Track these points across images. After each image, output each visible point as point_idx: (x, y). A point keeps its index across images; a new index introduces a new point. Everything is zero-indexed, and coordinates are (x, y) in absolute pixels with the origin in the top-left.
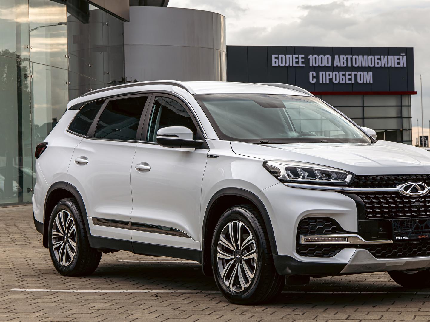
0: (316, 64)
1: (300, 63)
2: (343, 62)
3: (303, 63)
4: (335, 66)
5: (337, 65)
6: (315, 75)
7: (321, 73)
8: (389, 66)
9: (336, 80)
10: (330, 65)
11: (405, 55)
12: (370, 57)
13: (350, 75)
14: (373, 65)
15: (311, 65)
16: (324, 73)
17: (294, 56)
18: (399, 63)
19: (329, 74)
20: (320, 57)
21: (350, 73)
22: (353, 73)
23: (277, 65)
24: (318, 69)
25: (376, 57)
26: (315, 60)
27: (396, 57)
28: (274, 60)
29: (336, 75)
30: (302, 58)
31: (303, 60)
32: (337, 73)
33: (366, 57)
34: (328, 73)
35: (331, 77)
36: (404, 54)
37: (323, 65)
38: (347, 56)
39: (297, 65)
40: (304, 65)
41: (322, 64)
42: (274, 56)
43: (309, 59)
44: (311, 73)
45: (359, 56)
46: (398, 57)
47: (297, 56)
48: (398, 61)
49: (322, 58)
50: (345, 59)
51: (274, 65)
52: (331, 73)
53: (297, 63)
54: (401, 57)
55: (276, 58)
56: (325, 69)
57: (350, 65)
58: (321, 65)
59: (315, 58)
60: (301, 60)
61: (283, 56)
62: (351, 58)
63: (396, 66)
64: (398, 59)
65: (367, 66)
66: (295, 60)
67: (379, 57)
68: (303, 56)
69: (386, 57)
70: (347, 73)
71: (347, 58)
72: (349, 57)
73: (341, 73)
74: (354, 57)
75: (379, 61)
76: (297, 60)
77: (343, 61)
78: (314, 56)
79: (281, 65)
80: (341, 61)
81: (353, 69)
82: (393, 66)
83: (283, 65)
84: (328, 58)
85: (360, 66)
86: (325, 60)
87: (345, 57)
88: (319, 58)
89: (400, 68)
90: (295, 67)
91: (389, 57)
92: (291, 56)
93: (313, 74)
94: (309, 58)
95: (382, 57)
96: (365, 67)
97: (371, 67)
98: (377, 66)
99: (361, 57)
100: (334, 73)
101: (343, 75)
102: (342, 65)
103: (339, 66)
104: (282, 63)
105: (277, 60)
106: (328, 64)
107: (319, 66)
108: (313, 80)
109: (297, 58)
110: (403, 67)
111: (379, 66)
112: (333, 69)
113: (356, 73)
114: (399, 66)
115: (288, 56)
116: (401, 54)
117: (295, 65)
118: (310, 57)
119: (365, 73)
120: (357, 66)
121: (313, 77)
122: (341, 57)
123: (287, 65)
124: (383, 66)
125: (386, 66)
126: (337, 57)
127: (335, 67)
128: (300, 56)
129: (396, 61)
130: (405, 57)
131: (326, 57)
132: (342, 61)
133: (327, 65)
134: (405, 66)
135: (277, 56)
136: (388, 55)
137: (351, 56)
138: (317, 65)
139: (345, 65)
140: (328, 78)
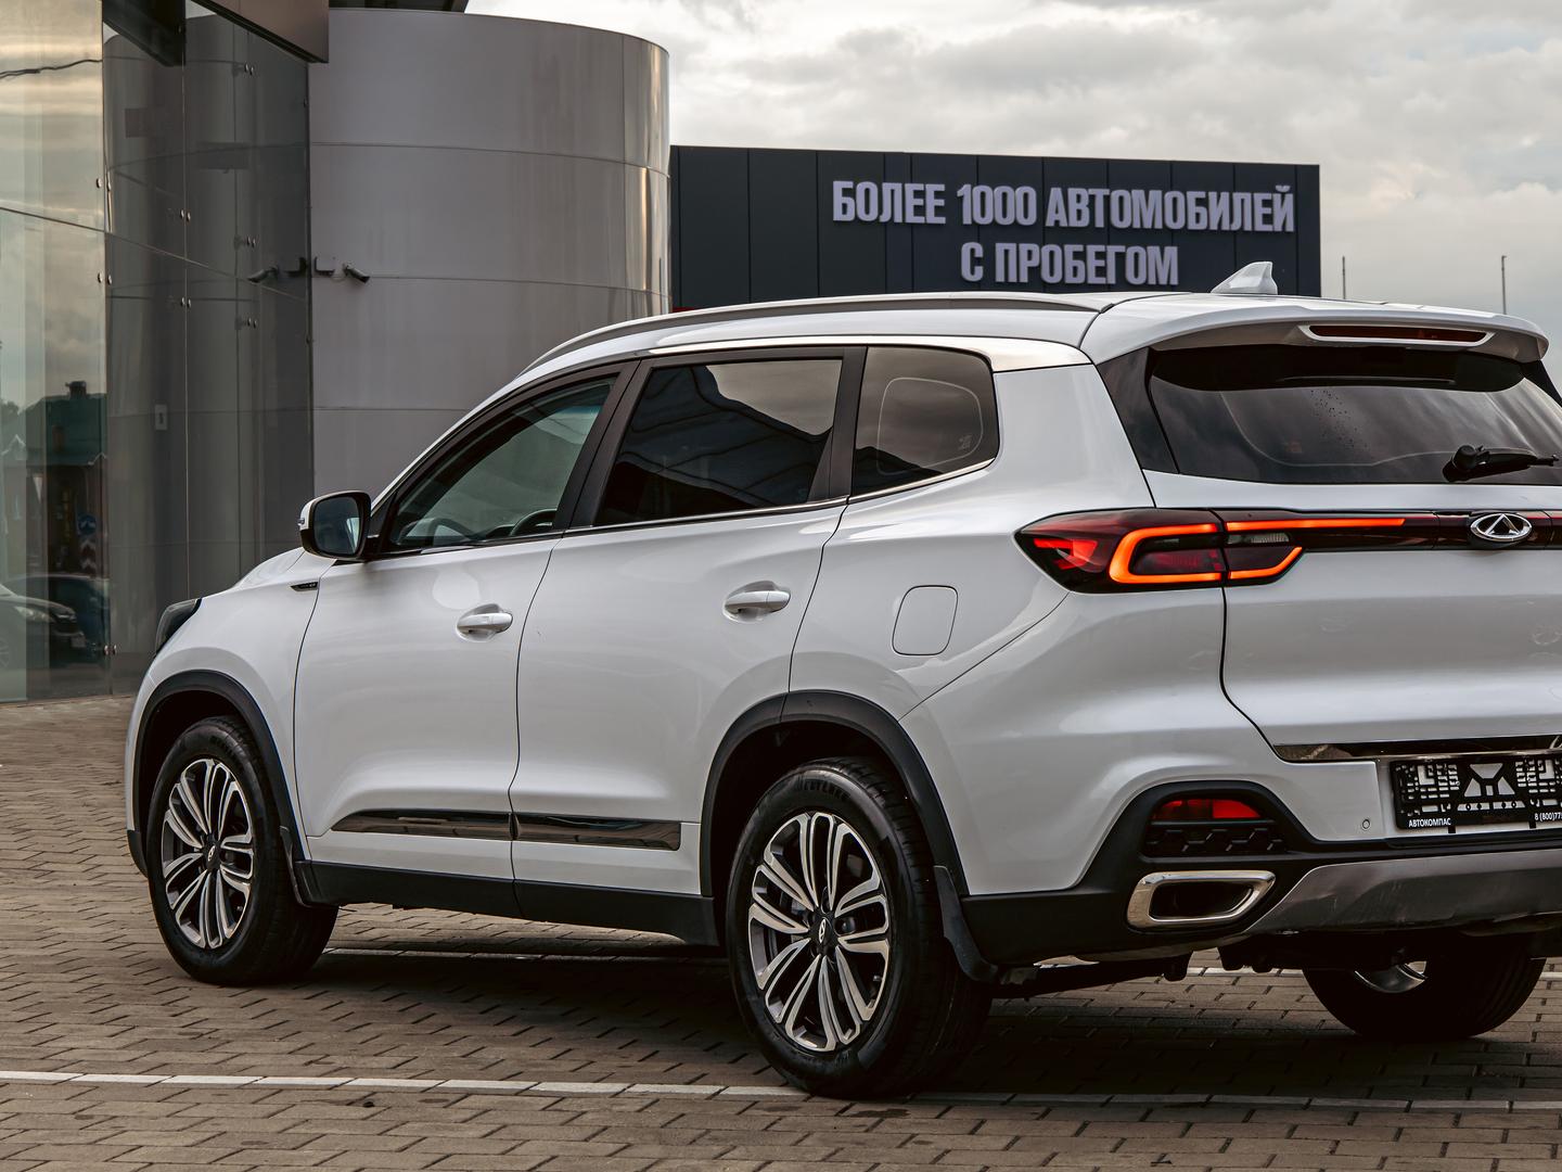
0: (983, 215)
1: (930, 211)
2: (1079, 212)
3: (938, 211)
4: (1050, 223)
5: (1057, 222)
6: (979, 253)
7: (1000, 247)
8: (1236, 226)
9: (1052, 273)
10: (1032, 219)
11: (1289, 192)
12: (1169, 196)
13: (1101, 255)
14: (1179, 225)
15: (967, 220)
16: (1012, 247)
17: (911, 188)
18: (1268, 219)
19: (1030, 253)
20: (999, 190)
21: (1101, 248)
22: (1112, 250)
23: (850, 217)
24: (990, 234)
25: (1193, 195)
26: (980, 204)
27: (1259, 197)
28: (839, 199)
29: (1052, 254)
30: (938, 195)
31: (941, 202)
32: (1056, 248)
33: (1155, 194)
34: (1024, 247)
35: (1034, 263)
36: (1286, 188)
37: (1009, 221)
38: (1091, 191)
39: (920, 220)
40: (942, 220)
41: (1005, 215)
42: (838, 186)
43: (962, 198)
44: (966, 248)
45: (1133, 191)
46: (1267, 196)
47: (920, 187)
48: (1268, 211)
49: (1004, 195)
50: (1085, 200)
51: (838, 216)
52: (1034, 247)
53: (920, 210)
54: (1277, 197)
55: (848, 193)
56: (1016, 233)
57: (1100, 223)
58: (1001, 221)
59: (983, 195)
60: (932, 203)
61: (873, 188)
62: (1107, 199)
63: (1260, 227)
64: (1267, 203)
65: (1159, 225)
66: (912, 202)
67: (1202, 195)
68: (941, 188)
69: (1225, 196)
70: (1092, 249)
71: (1092, 198)
72: (1100, 193)
73: (1070, 249)
74: (1115, 195)
75: (1202, 210)
76: (920, 202)
77: (1080, 206)
78: (978, 190)
79: (863, 217)
80: (1071, 206)
81: (1110, 234)
82: (1248, 227)
83: (872, 216)
84: (1026, 196)
85: (1137, 225)
86: (1018, 203)
87: (1085, 193)
88: (994, 194)
89: (1274, 233)
90: (912, 225)
91: (1237, 196)
92: (897, 187)
93: (973, 251)
94: (959, 193)
95: (1213, 195)
96: (1153, 230)
97: (1173, 231)
98: (1192, 225)
99: (1138, 194)
100: (1047, 249)
101: (1077, 255)
102: (1074, 223)
103: (1063, 224)
104: (867, 211)
105: (849, 201)
106: (1026, 216)
107: (994, 221)
108: (973, 272)
109: (919, 194)
110: (1284, 232)
111: (1202, 226)
112: (1042, 233)
113: (1121, 249)
114: (1268, 228)
115: (887, 187)
116: (1278, 188)
117: (911, 218)
118: (964, 190)
119: (1154, 250)
120: (1125, 224)
121: (975, 261)
122: (1073, 192)
123: (885, 218)
124: (1214, 227)
125: (1226, 227)
126: (1055, 194)
127: (1049, 227)
128: (931, 188)
129: (1260, 211)
130: (1290, 198)
131: (1021, 191)
132: (1073, 206)
133: (1023, 221)
134: (1290, 228)
135: (849, 185)
136: (1233, 189)
137: (1106, 192)
138: (987, 220)
139: (1085, 222)
140: (1025, 264)
